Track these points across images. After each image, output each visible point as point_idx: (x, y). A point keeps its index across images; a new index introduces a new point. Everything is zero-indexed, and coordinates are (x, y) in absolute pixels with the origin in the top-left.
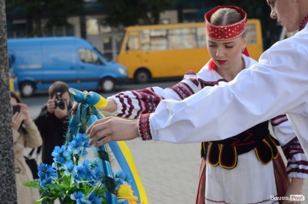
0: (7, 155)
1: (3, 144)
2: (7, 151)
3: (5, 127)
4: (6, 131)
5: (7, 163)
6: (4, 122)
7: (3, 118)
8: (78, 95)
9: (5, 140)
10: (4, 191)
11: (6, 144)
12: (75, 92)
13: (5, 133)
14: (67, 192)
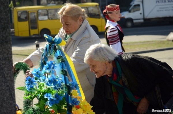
0: (10, 74)
1: (7, 67)
2: (9, 72)
3: (8, 57)
4: (9, 60)
5: (10, 78)
6: (7, 54)
7: (7, 52)
8: (49, 39)
9: (8, 65)
10: (8, 95)
11: (9, 67)
12: (48, 36)
13: (8, 61)
14: (41, 93)
